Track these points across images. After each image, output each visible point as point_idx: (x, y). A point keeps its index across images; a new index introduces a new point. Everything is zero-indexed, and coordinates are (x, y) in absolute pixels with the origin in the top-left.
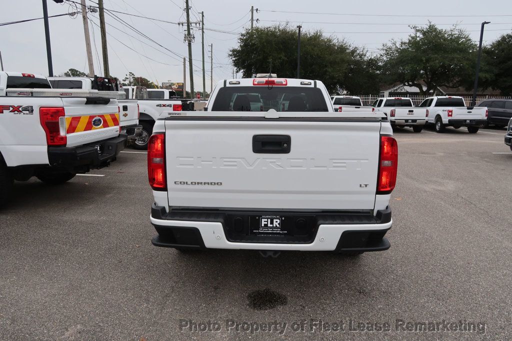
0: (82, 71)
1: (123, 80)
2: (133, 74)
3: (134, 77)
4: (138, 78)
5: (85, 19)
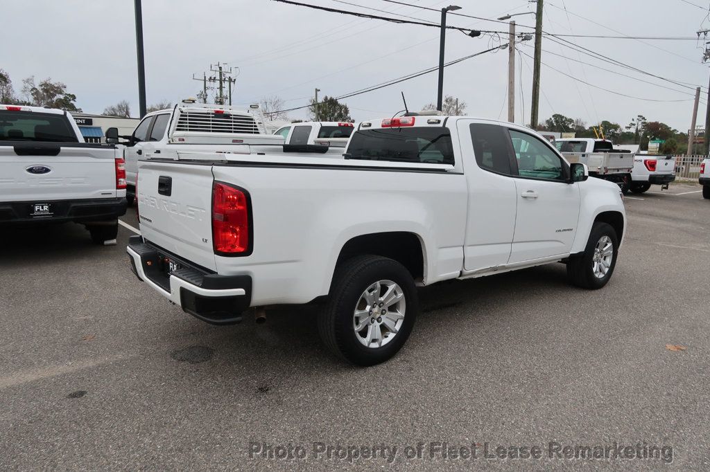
0: (568, 117)
1: (626, 127)
2: (644, 118)
3: (645, 123)
4: (652, 124)
5: (511, 50)
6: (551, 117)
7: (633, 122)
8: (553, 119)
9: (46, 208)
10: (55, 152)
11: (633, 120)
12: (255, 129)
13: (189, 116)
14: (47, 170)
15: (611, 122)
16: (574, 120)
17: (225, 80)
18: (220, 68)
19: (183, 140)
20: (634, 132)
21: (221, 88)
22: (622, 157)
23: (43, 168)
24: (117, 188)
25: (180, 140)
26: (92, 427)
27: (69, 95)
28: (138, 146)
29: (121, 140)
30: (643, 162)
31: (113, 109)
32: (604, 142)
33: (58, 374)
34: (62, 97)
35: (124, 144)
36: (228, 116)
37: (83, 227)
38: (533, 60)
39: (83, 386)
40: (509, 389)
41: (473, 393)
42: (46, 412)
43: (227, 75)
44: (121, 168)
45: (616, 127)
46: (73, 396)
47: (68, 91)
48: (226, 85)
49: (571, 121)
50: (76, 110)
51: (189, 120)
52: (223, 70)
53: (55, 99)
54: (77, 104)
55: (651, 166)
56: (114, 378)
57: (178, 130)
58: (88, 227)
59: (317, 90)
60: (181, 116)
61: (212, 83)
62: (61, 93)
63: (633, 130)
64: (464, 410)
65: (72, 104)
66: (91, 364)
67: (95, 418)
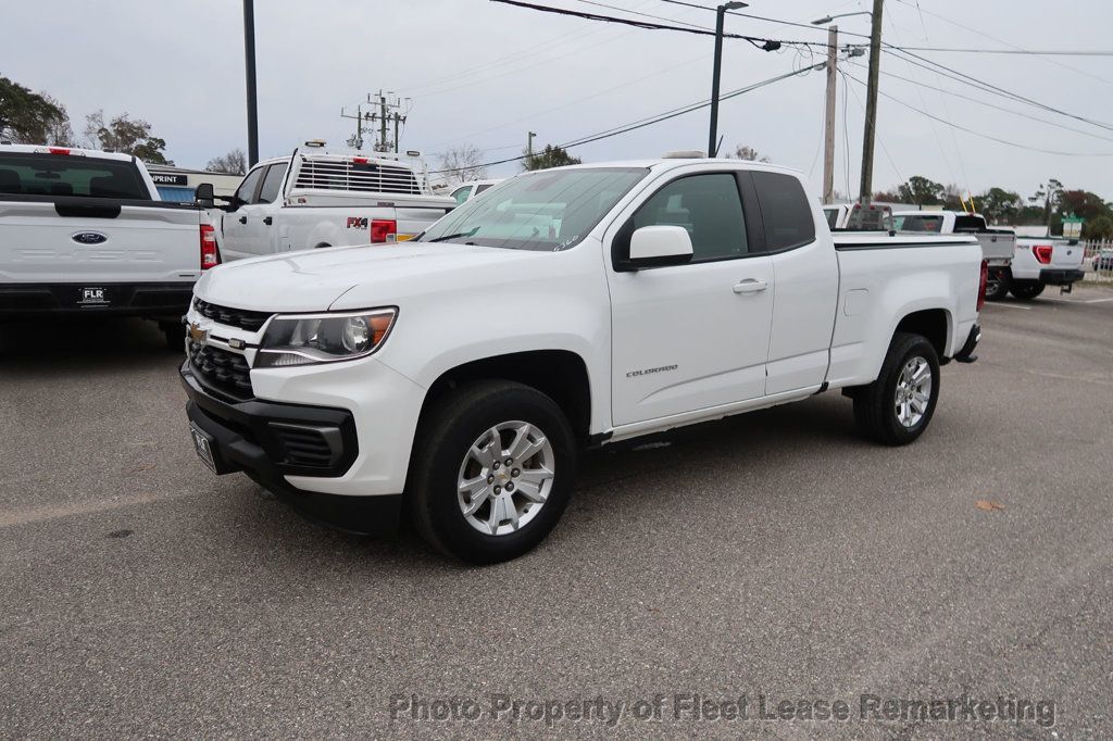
1: (1030, 199)
2: (1059, 184)
3: (1061, 191)
4: (1072, 193)
5: (830, 72)
6: (908, 181)
7: (1042, 191)
8: (910, 184)
9: (99, 293)
10: (113, 213)
11: (1042, 187)
12: (414, 188)
13: (315, 166)
14: (102, 239)
15: (1006, 190)
16: (945, 185)
17: (389, 118)
18: (383, 99)
19: (304, 201)
20: (1044, 206)
21: (383, 130)
22: (994, 241)
23: (96, 236)
24: (202, 268)
25: (299, 201)
26: (134, 571)
27: (154, 139)
28: (242, 211)
29: (217, 202)
30: (1031, 248)
31: (221, 162)
32: (971, 218)
33: (99, 510)
34: (144, 142)
35: (222, 208)
36: (373, 167)
37: (154, 325)
38: (866, 88)
39: (129, 524)
40: (722, 548)
41: (668, 550)
42: (76, 552)
43: (393, 111)
44: (209, 239)
45: (1013, 198)
46: (115, 535)
47: (153, 133)
48: (391, 125)
49: (940, 187)
50: (166, 163)
51: (315, 172)
52: (387, 102)
53: (134, 145)
54: (167, 155)
55: (1044, 255)
56: (173, 517)
57: (298, 186)
58: (163, 326)
59: (532, 135)
60: (304, 165)
61: (370, 122)
62: (143, 136)
63: (1041, 203)
64: (649, 569)
65: (160, 154)
66: (145, 499)
67: (140, 562)
